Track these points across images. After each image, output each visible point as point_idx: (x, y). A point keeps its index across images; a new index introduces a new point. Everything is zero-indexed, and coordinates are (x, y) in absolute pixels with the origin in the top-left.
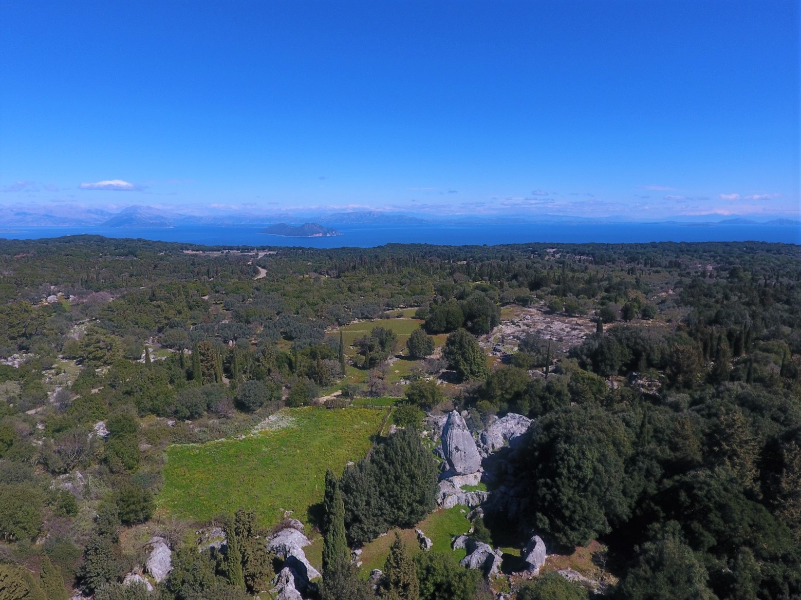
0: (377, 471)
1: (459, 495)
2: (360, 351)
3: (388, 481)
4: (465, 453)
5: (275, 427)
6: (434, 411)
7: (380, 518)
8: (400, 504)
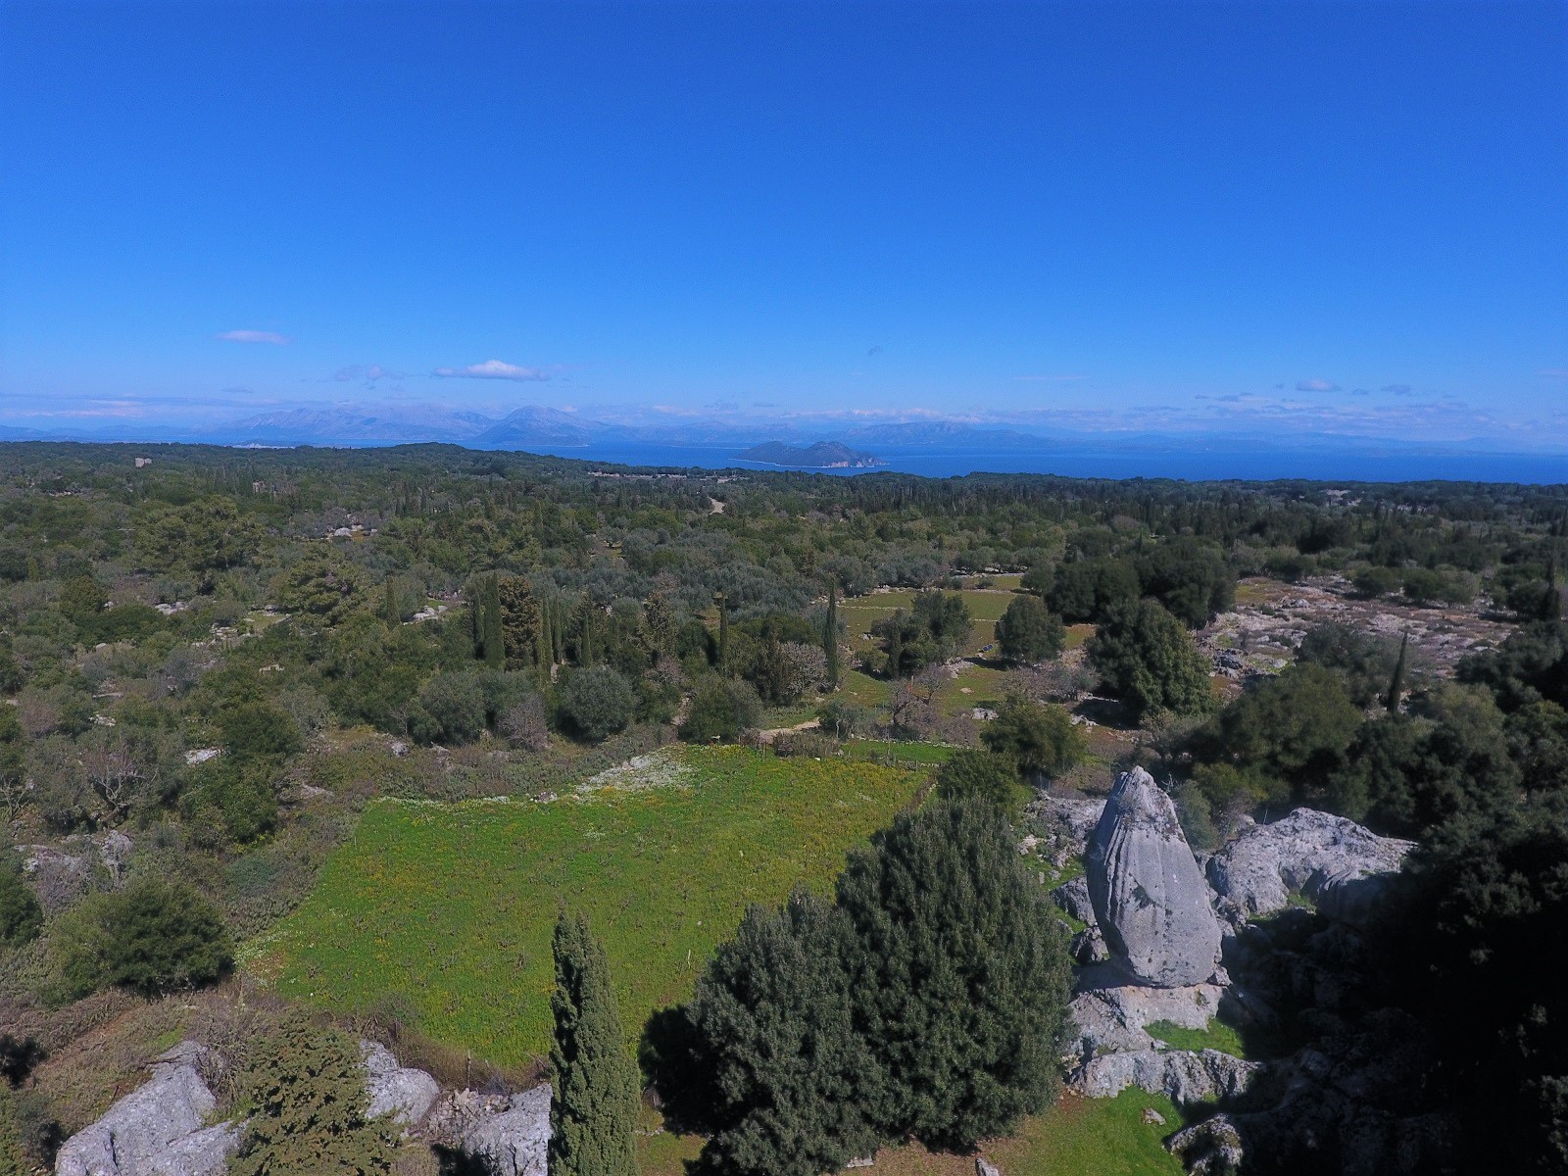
0: (852, 936)
1: (1143, 1056)
2: (884, 644)
3: (885, 978)
4: (1168, 912)
5: (638, 784)
6: (1057, 786)
7: (848, 1107)
8: (924, 1070)
